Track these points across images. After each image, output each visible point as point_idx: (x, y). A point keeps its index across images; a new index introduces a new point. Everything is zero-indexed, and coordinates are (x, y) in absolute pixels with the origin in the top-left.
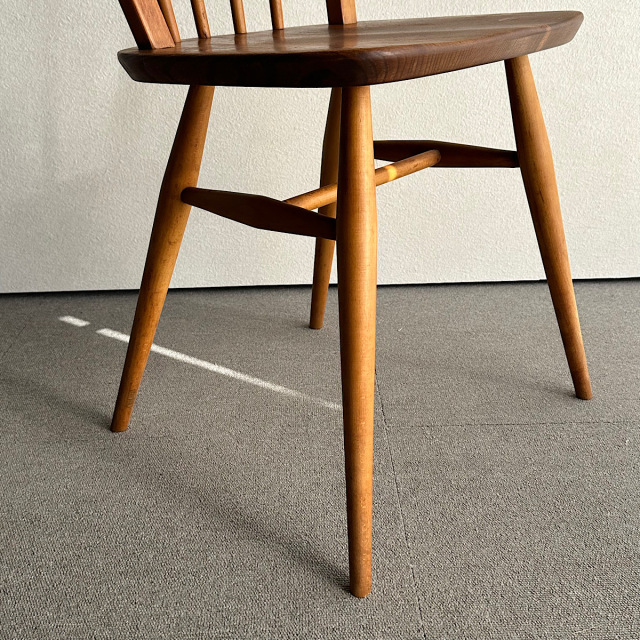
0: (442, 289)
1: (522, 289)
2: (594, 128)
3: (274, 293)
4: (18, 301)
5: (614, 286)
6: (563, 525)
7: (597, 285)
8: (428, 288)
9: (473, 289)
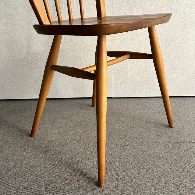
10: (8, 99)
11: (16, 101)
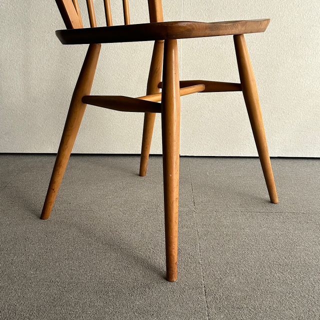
0: (229, 159)
2: (304, 82)
4: (21, 157)
5: (315, 161)
6: (275, 250)
7: (306, 160)
9: (244, 160)
11: (31, 156)
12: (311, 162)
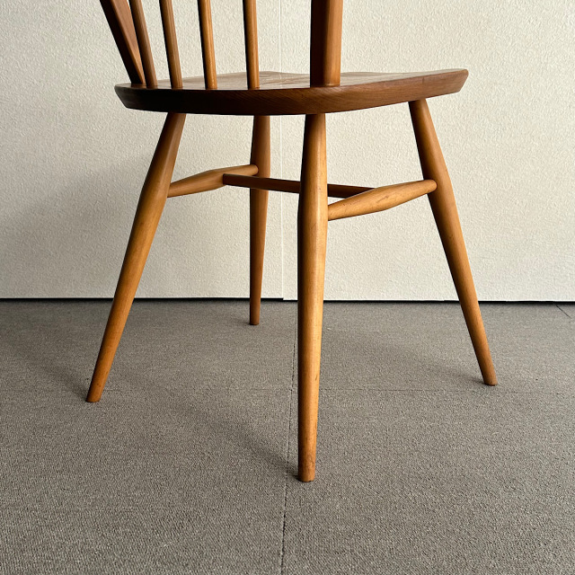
0: (363, 305)
1: (429, 307)
2: (484, 176)
3: (226, 304)
5: (505, 307)
6: (416, 453)
7: (492, 306)
8: (352, 305)
9: (389, 306)
10: (16, 297)
11: (37, 304)
12: (499, 309)
